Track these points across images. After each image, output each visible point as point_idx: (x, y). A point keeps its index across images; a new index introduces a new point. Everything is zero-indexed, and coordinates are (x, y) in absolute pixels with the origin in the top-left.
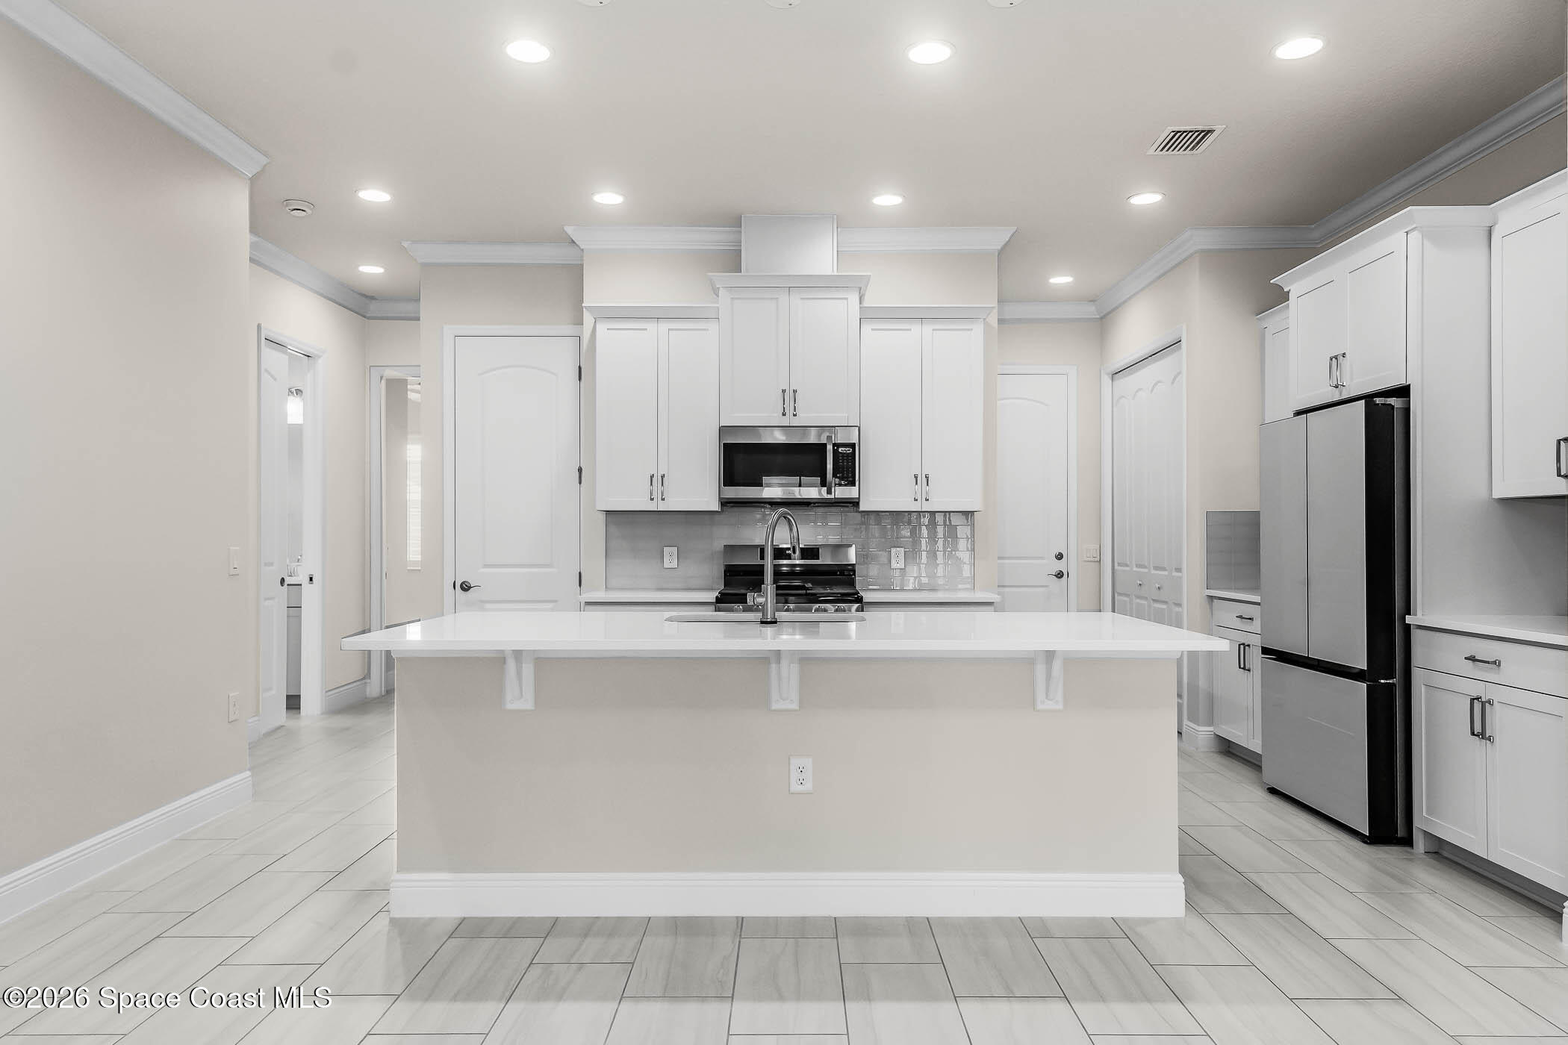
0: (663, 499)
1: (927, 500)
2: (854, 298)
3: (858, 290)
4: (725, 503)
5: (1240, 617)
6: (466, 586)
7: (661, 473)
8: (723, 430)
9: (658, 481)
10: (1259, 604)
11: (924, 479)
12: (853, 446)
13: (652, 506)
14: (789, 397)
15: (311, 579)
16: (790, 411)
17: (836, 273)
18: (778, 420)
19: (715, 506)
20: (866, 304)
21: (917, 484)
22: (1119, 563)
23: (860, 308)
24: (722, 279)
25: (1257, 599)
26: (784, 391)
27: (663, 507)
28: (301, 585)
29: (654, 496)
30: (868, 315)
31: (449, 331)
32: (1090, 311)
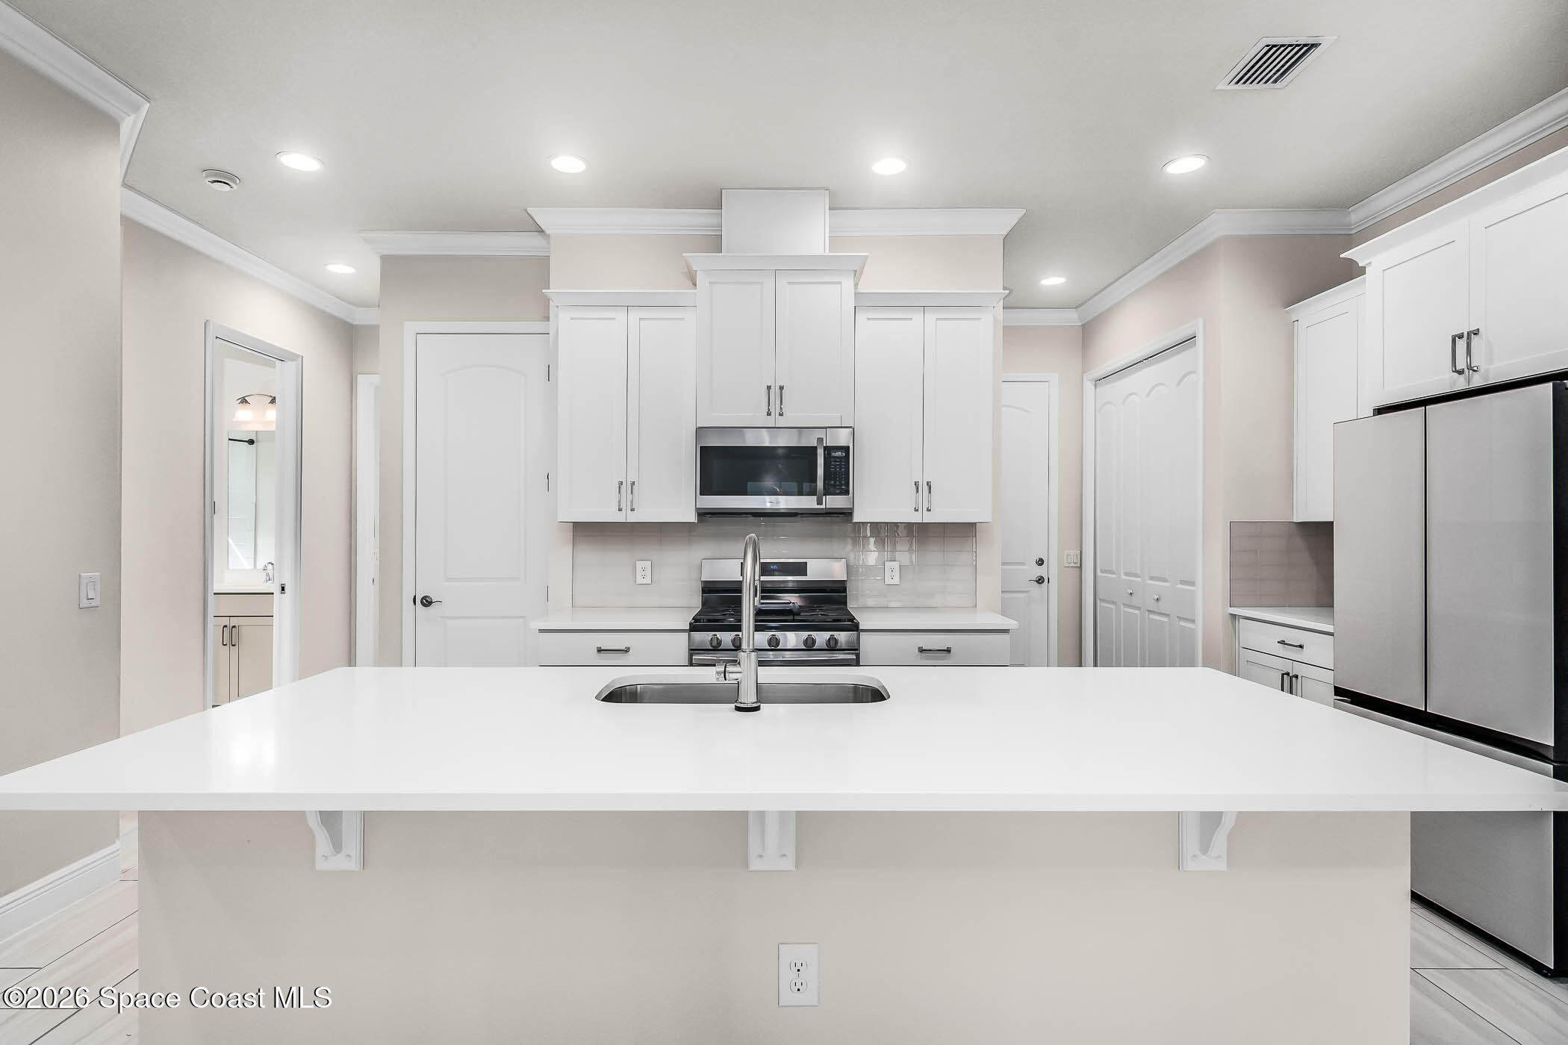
0: (632, 510)
1: (929, 510)
2: (848, 283)
3: (853, 273)
4: (703, 514)
5: (1282, 642)
6: (427, 601)
7: (630, 480)
8: (700, 431)
9: (627, 488)
10: (1331, 634)
11: (926, 487)
12: (846, 449)
13: (620, 518)
14: (774, 395)
15: (283, 589)
16: (775, 409)
17: (827, 253)
18: (762, 420)
19: (692, 518)
20: (861, 289)
21: (917, 492)
22: (1101, 570)
23: (855, 293)
24: (700, 261)
25: (1330, 628)
26: (769, 388)
27: (632, 518)
28: (273, 594)
29: (623, 506)
30: (864, 302)
31: (411, 328)
32: (1072, 318)
